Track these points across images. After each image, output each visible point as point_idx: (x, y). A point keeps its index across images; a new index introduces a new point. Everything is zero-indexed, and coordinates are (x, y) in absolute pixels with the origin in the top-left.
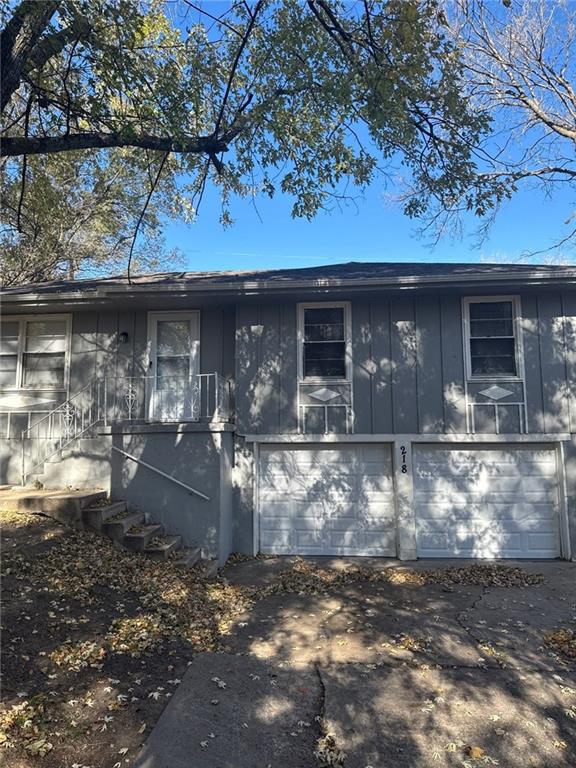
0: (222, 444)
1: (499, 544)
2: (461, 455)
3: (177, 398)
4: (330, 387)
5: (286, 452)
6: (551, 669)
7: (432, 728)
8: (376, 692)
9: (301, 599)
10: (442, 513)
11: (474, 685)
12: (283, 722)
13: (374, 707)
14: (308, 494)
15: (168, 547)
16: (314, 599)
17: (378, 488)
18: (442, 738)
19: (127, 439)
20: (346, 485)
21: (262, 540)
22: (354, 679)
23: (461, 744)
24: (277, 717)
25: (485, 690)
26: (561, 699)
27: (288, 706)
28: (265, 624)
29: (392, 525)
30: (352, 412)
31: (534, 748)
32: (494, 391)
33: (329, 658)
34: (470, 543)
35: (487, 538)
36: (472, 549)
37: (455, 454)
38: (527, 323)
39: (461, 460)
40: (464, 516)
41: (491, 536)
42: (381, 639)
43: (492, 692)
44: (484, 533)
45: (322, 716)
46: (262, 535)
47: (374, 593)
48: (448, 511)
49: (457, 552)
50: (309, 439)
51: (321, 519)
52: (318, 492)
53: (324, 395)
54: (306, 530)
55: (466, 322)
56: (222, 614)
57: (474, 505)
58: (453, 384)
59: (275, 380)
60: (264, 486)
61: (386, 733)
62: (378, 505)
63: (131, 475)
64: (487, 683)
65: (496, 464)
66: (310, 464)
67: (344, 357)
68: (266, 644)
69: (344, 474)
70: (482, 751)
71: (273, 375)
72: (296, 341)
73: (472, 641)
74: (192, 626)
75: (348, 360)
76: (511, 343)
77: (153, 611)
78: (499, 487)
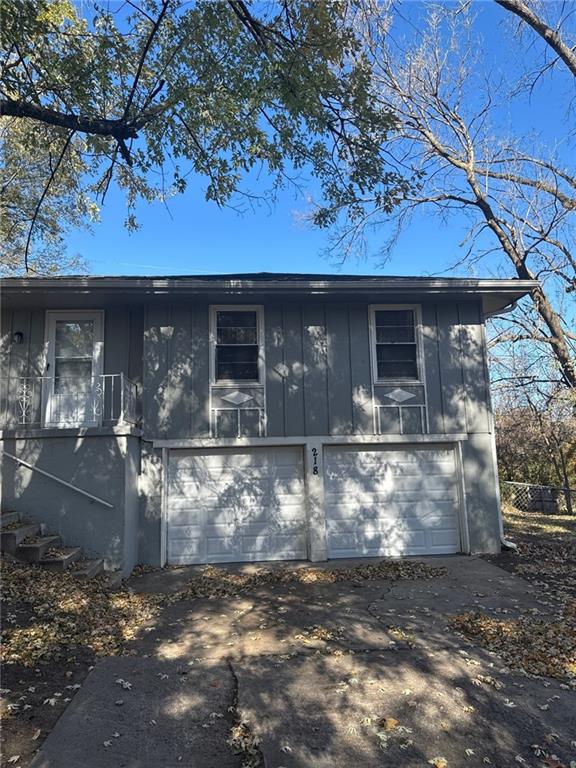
0: (127, 448)
1: (405, 542)
2: (368, 456)
3: (77, 402)
4: (242, 390)
5: (196, 458)
6: (456, 646)
7: (347, 707)
8: (291, 680)
9: (211, 603)
10: (351, 513)
11: (387, 665)
12: (194, 715)
13: (288, 693)
14: (220, 499)
15: (66, 557)
16: (226, 602)
17: (289, 491)
18: (357, 715)
19: (20, 445)
20: (258, 490)
21: (170, 550)
22: (268, 669)
23: (375, 718)
24: (187, 712)
25: (396, 669)
26: (467, 670)
27: (199, 700)
28: (173, 627)
29: (303, 529)
30: (265, 416)
31: (444, 714)
32: (398, 394)
33: (242, 652)
34: (376, 542)
35: (393, 536)
36: (379, 548)
37: (362, 455)
38: (427, 330)
39: (368, 461)
40: (370, 515)
41: (397, 534)
42: (294, 632)
43: (403, 669)
44: (390, 531)
45: (235, 706)
46: (170, 544)
47: (286, 593)
48: (355, 510)
49: (365, 551)
50: (221, 444)
51: (232, 525)
52: (230, 498)
53: (236, 398)
54: (218, 537)
55: (373, 328)
56: (127, 621)
57: (380, 504)
58: (361, 387)
59: (186, 384)
60: (173, 493)
61: (301, 715)
62: (289, 508)
63: (25, 483)
64: (398, 663)
65: (400, 464)
66: (221, 469)
67: (257, 360)
68: (175, 645)
69: (256, 478)
70: (396, 722)
71: (184, 377)
72: (208, 343)
73: (383, 627)
74: (94, 632)
75: (261, 363)
76: (414, 348)
77: (50, 620)
78: (403, 486)
